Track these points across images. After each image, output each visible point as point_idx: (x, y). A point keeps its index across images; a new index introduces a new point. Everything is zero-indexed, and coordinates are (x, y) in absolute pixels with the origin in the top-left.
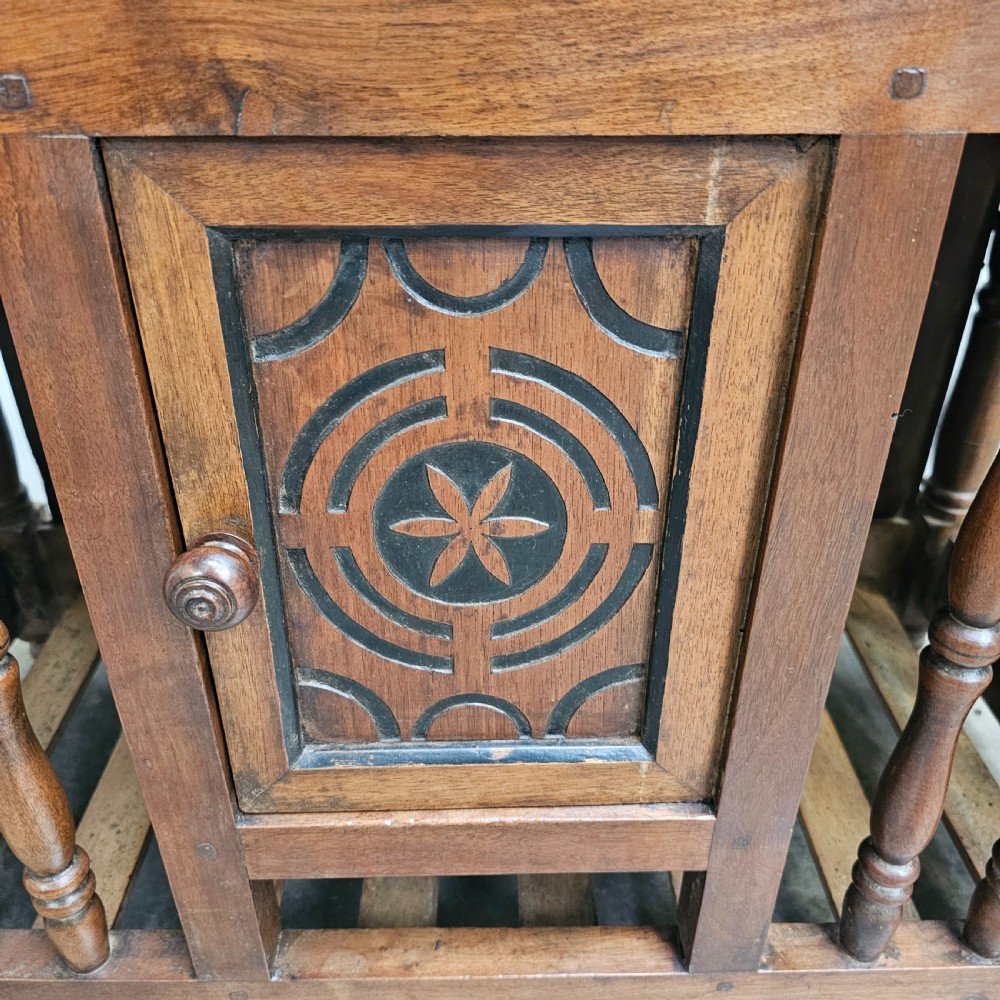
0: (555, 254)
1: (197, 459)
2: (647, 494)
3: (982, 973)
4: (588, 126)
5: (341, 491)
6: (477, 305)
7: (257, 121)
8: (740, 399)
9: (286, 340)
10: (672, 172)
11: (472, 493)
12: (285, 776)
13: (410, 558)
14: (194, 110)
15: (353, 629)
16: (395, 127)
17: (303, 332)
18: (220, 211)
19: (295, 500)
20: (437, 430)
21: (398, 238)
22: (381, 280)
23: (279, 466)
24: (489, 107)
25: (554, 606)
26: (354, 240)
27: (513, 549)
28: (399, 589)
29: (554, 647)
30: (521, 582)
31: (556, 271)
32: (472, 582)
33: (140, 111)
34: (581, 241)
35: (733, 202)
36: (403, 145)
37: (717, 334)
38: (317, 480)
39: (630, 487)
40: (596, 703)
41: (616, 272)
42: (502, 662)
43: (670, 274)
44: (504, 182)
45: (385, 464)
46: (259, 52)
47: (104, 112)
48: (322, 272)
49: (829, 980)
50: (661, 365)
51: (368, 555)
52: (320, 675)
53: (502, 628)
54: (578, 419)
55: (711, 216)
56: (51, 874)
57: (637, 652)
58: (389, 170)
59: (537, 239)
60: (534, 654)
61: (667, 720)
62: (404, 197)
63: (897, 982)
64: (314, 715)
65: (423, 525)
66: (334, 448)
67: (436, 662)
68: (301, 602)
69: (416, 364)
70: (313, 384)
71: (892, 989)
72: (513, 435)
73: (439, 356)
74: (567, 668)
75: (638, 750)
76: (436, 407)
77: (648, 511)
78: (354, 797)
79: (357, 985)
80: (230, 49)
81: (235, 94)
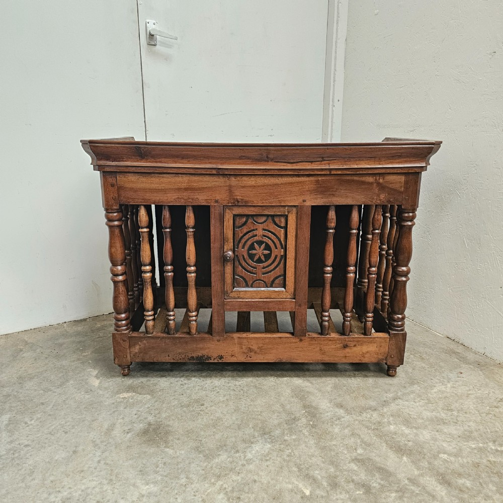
0: (270, 218)
1: (227, 241)
2: (282, 248)
3: (345, 338)
4: (272, 205)
5: (243, 247)
6: (261, 223)
7: (240, 204)
8: (292, 234)
9: (239, 227)
10: (282, 209)
11: (260, 247)
12: (232, 292)
13: (251, 257)
14: (234, 203)
15: (243, 268)
16: (254, 205)
17: (241, 227)
18: (234, 213)
19: (238, 248)
20: (256, 238)
21: (252, 216)
22: (250, 221)
23: (236, 243)
24: (263, 203)
25: (270, 265)
26: (248, 216)
27: (265, 256)
28: (250, 262)
29: (271, 271)
30: (266, 261)
31: (270, 219)
32: (259, 261)
33: (229, 203)
34: (273, 216)
35: (289, 212)
36: (254, 206)
37: (288, 226)
38: (241, 245)
39: (280, 247)
40: (277, 281)
41: (277, 220)
42: (264, 274)
43: (283, 220)
44: (264, 210)
45: (249, 243)
46: (241, 198)
47: (225, 203)
48: (244, 219)
49: (319, 339)
50: (283, 231)
51: (246, 256)
52: (238, 275)
53: (264, 268)
54: (273, 237)
55: (286, 213)
56: (193, 312)
57: (282, 272)
58: (252, 209)
59: (268, 216)
60: (268, 272)
61: (287, 283)
62: (254, 211)
63: (330, 340)
64: (236, 283)
65: (254, 252)
66: (243, 241)
67: (254, 274)
68: (237, 263)
69: (254, 230)
70: (242, 233)
71: (330, 342)
72: (266, 239)
73: (256, 229)
74: (272, 275)
75: (283, 289)
76: (256, 235)
77: (282, 250)
78: (241, 296)
79: (239, 337)
80: (238, 197)
81: (238, 202)
